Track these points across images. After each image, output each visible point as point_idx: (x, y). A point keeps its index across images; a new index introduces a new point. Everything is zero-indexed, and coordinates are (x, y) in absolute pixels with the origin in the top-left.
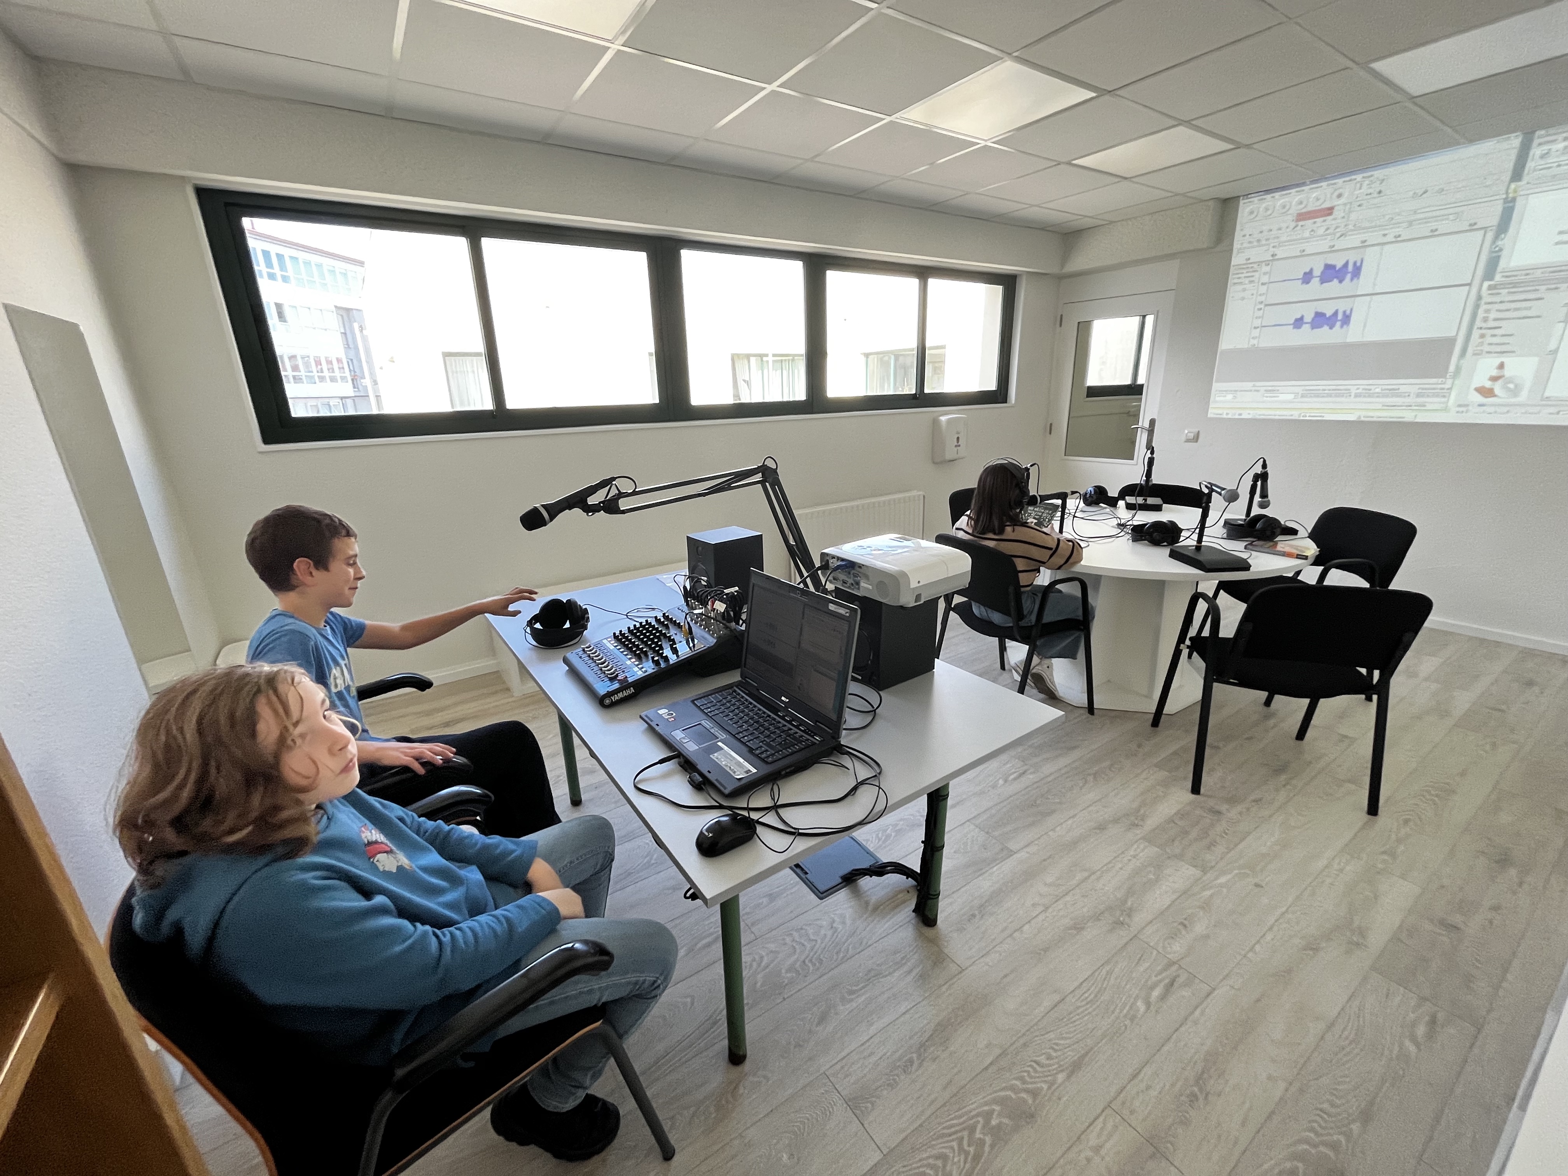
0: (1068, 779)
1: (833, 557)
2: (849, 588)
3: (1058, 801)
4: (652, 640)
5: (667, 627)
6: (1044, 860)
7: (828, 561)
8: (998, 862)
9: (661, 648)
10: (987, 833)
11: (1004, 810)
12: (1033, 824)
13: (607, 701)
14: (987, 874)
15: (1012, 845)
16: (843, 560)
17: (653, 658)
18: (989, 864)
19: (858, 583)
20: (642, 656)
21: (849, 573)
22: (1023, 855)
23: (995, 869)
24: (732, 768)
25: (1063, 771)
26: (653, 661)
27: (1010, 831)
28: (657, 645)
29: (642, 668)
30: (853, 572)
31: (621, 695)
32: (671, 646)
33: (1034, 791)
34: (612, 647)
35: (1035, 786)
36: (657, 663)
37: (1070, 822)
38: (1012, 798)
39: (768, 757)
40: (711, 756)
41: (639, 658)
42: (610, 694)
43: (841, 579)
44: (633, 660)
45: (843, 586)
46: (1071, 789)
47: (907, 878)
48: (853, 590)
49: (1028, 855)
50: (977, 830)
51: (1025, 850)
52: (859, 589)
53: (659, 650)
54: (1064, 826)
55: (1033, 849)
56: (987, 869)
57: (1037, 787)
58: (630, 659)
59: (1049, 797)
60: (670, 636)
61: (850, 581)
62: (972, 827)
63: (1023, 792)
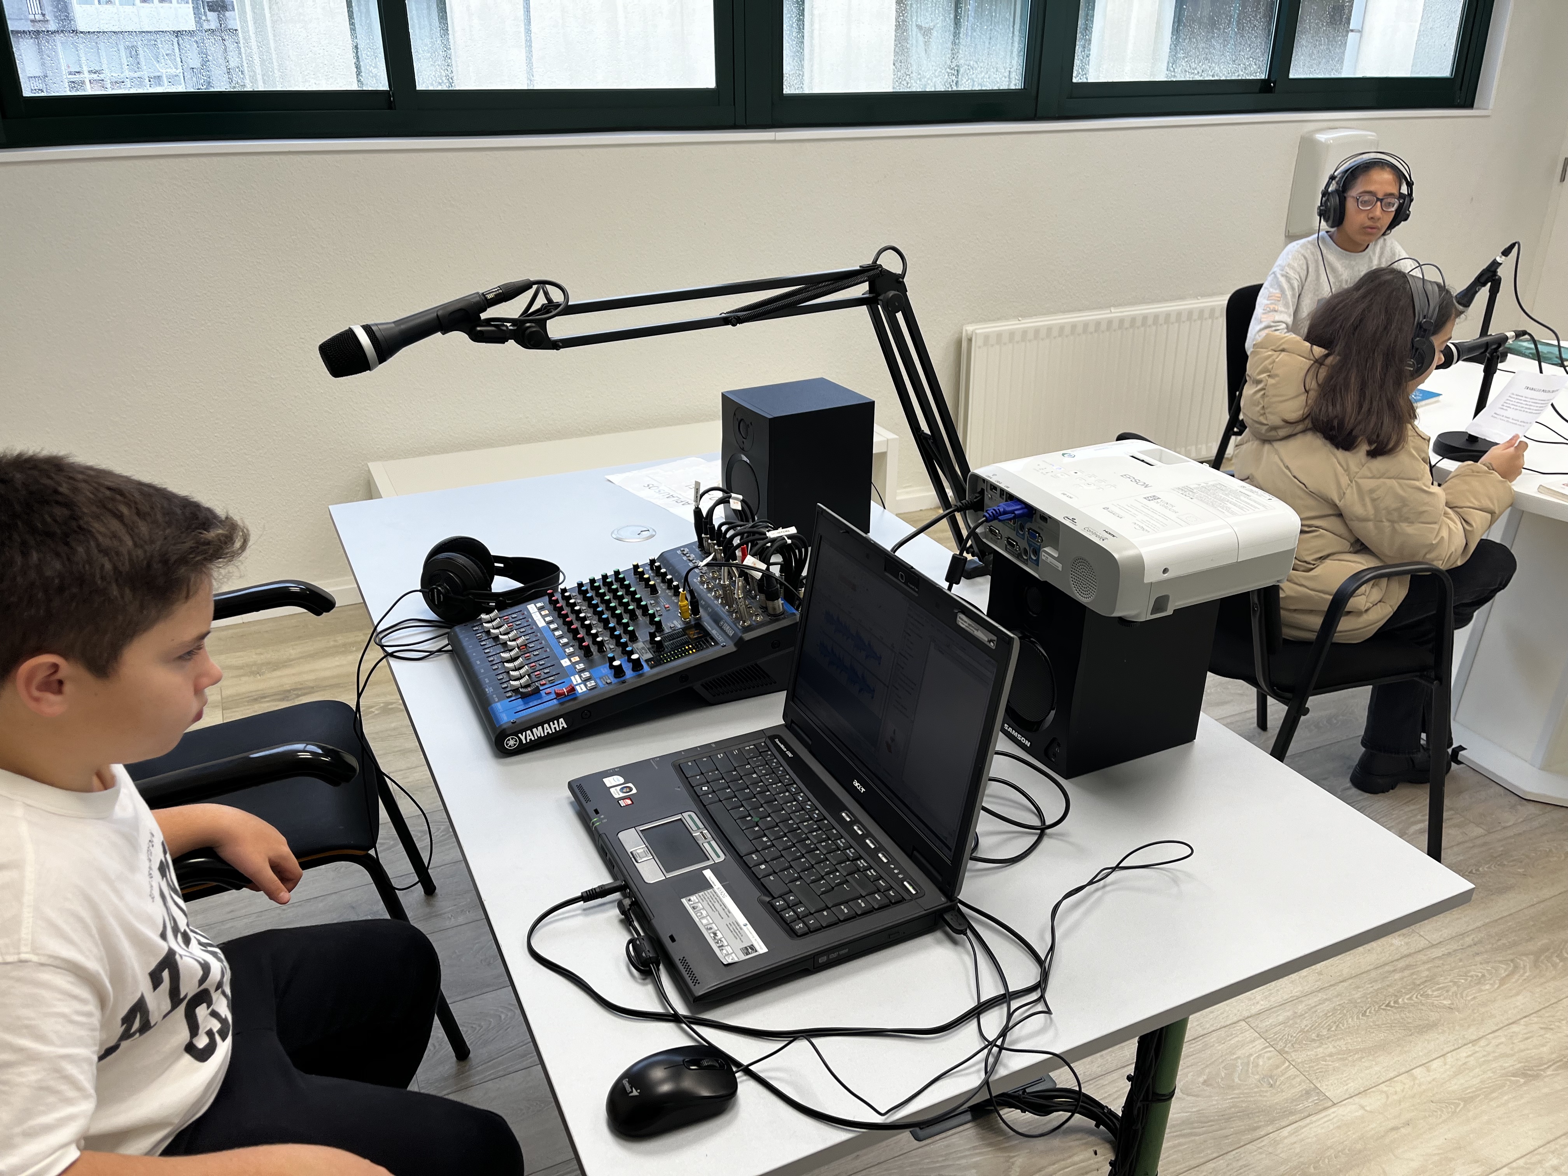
0: (1478, 959)
1: (994, 487)
2: (1019, 557)
3: (1447, 1002)
4: (619, 618)
5: (653, 590)
6: (1395, 1129)
7: (982, 492)
8: (1292, 1118)
9: (633, 637)
10: (1281, 1052)
11: (1327, 1006)
12: (1382, 1047)
13: (511, 743)
14: (1266, 1141)
15: (1331, 1088)
16: (1011, 498)
17: (612, 659)
18: (1272, 1121)
19: (1036, 552)
20: (594, 649)
21: (1022, 528)
22: (1347, 1111)
23: (1285, 1132)
24: (719, 935)
25: (1468, 940)
26: (611, 667)
27: (1331, 1055)
28: (626, 631)
29: (588, 679)
30: (1028, 525)
31: (538, 732)
32: (652, 636)
33: (1397, 976)
34: (541, 623)
35: (1401, 964)
36: (618, 672)
37: (1464, 1053)
38: (1345, 984)
39: (799, 918)
40: (684, 900)
41: (587, 653)
42: (518, 729)
43: (1005, 535)
44: (577, 659)
45: (1006, 550)
46: (1481, 980)
47: (1097, 1126)
48: (1025, 562)
49: (1361, 1112)
50: (1260, 1044)
51: (1356, 1099)
52: (1037, 562)
53: (625, 645)
54: (1450, 1058)
55: (1373, 1102)
56: (1270, 1129)
57: (1407, 967)
58: (570, 656)
59: (1430, 992)
60: (653, 616)
61: (1023, 544)
62: (1250, 1034)
63: (1373, 974)
